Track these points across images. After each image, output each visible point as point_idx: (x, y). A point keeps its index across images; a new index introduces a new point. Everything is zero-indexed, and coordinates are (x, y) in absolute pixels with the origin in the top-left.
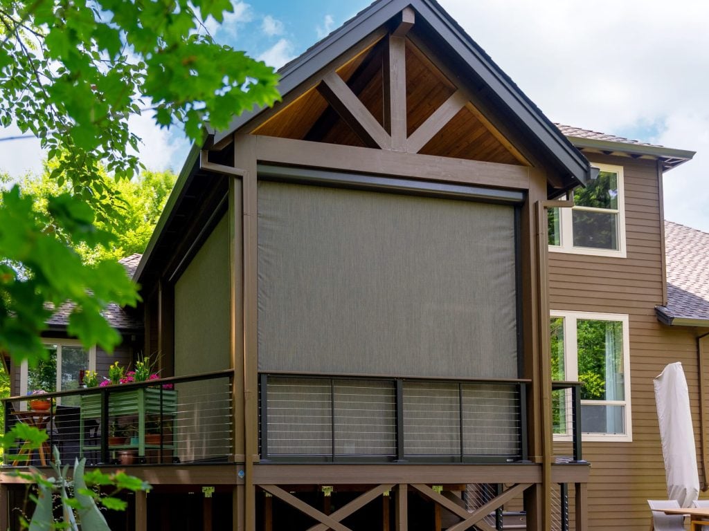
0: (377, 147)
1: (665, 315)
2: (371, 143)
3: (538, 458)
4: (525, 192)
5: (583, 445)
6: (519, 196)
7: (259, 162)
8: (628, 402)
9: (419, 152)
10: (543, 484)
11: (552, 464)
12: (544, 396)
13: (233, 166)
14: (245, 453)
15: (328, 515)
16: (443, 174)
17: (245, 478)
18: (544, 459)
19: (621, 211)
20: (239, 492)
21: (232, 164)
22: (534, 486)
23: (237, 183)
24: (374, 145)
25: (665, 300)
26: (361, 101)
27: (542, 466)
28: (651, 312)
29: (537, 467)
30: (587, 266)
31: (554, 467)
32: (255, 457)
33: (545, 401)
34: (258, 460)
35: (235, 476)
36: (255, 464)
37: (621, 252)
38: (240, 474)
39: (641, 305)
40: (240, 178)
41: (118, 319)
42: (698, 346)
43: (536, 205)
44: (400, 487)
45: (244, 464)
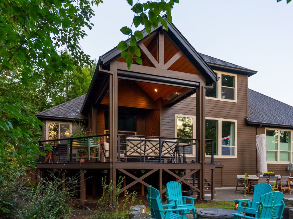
0: (155, 67)
1: (247, 120)
2: (153, 66)
3: (201, 162)
4: (199, 83)
5: (214, 159)
6: (198, 84)
7: (118, 70)
8: (236, 146)
9: (168, 69)
10: (202, 169)
11: (205, 164)
12: (203, 144)
13: (110, 71)
14: (113, 159)
15: (138, 178)
16: (175, 76)
17: (113, 166)
18: (202, 162)
19: (236, 88)
20: (111, 170)
21: (109, 70)
22: (200, 170)
23: (111, 76)
24: (154, 66)
25: (248, 116)
26: (151, 53)
27: (202, 164)
28: (244, 119)
29: (200, 165)
30: (225, 105)
31: (205, 165)
32: (116, 160)
33: (203, 145)
34: (117, 161)
35: (110, 166)
36: (116, 162)
37: (235, 101)
38: (111, 166)
39: (241, 117)
40: (112, 74)
41: (80, 116)
42: (257, 130)
43: (202, 87)
44: (160, 170)
45: (113, 162)
